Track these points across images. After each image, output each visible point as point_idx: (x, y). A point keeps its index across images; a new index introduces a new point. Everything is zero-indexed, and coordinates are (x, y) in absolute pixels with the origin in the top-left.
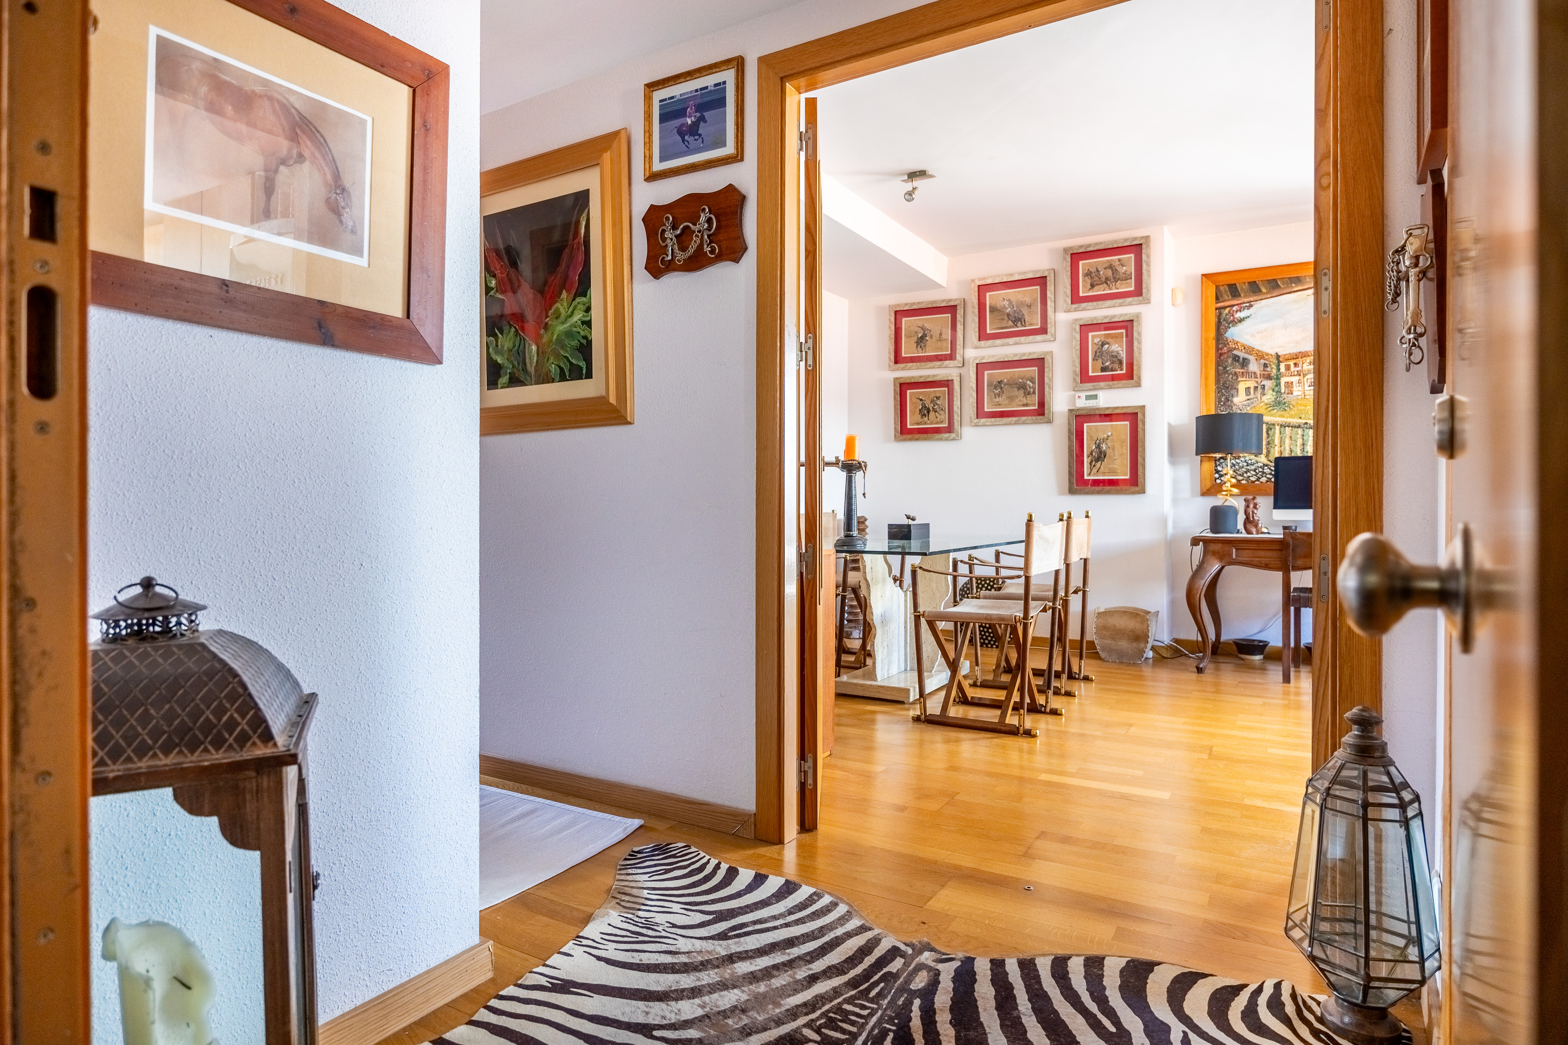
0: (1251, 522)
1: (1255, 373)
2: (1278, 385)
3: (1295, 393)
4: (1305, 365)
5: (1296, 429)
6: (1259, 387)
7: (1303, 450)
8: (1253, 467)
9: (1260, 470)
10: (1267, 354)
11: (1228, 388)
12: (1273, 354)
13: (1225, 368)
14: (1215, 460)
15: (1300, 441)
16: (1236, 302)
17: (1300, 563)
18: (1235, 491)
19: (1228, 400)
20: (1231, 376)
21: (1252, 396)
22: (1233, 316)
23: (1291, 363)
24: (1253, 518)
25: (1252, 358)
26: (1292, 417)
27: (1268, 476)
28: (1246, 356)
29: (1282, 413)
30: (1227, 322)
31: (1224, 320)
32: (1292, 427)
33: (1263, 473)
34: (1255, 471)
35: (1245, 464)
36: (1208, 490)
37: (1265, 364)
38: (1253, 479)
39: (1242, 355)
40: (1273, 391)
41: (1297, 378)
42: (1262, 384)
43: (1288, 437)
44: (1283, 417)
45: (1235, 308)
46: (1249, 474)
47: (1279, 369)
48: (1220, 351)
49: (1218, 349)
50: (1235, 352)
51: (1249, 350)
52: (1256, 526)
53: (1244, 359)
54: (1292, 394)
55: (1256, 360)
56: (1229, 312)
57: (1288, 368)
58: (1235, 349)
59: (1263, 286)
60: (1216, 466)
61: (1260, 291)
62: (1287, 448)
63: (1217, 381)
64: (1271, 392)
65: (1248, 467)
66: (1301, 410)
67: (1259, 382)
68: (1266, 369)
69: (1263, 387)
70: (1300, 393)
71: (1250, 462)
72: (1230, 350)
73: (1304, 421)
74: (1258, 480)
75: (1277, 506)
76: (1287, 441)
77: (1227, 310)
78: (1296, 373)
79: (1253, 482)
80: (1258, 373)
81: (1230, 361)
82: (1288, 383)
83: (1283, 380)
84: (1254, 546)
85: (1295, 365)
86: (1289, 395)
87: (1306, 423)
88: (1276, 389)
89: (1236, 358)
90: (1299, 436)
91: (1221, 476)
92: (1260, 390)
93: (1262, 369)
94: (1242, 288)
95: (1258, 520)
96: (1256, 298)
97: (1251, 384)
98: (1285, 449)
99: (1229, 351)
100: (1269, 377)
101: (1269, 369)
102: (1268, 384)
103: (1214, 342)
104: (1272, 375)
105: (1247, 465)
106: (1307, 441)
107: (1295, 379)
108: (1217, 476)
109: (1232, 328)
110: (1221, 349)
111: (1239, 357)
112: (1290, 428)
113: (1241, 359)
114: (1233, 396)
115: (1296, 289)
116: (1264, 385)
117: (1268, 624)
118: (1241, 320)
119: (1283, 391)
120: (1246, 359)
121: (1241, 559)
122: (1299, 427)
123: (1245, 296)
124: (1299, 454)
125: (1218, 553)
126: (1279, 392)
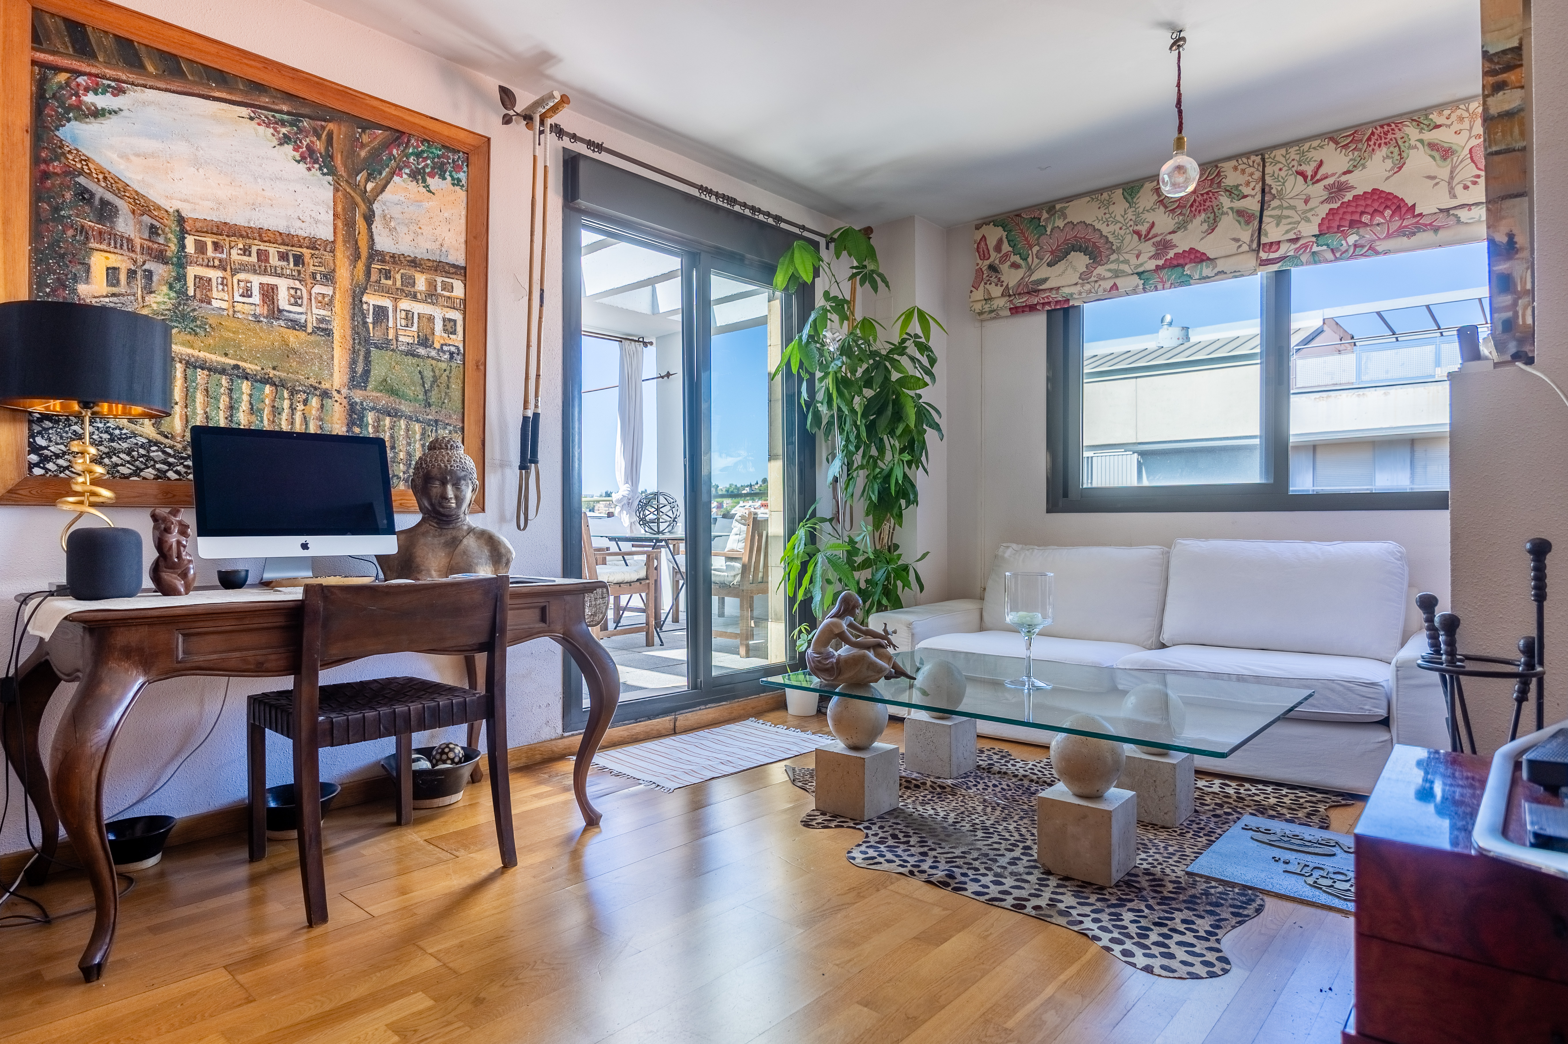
0: (173, 567)
1: (129, 240)
2: (181, 278)
3: (215, 304)
4: (234, 252)
5: (218, 376)
6: (140, 273)
7: (230, 418)
8: (125, 445)
9: (142, 451)
10: (159, 208)
11: (62, 256)
12: (171, 210)
13: (57, 209)
14: (31, 422)
15: (224, 401)
16: (85, 68)
17: (335, 651)
18: (106, 494)
19: (65, 287)
20: (70, 233)
21: (123, 288)
22: (77, 95)
23: (209, 240)
24: (179, 556)
25: (123, 206)
26: (209, 349)
27: (158, 466)
28: (109, 197)
29: (189, 337)
30: (62, 105)
31: (54, 96)
32: (210, 370)
33: (149, 458)
34: (129, 454)
35: (106, 436)
36: (10, 491)
37: (152, 226)
38: (124, 470)
39: (99, 191)
40: (171, 288)
41: (220, 274)
42: (146, 267)
43: (201, 388)
44: (192, 347)
45: (81, 80)
46: (115, 459)
47: (183, 247)
48: (43, 167)
49: (36, 160)
50: (82, 180)
51: (120, 188)
52: (184, 575)
53: (104, 203)
54: (209, 303)
55: (133, 212)
56: (68, 83)
57: (201, 248)
58: (81, 173)
59: (150, 58)
60: (32, 435)
61: (142, 67)
62: (200, 411)
63: (36, 235)
64: (165, 289)
65: (114, 444)
66: (227, 340)
67: (140, 260)
68: (154, 238)
69: (149, 275)
70: (224, 305)
71: (117, 432)
72: (70, 173)
73: (233, 362)
74: (137, 472)
75: (205, 530)
76: (200, 397)
77: (62, 77)
78: (217, 263)
79: (126, 477)
80: (138, 242)
81: (68, 195)
82: (201, 278)
83: (192, 271)
84: (227, 625)
85: (216, 246)
86: (204, 305)
87: (236, 367)
88: (178, 286)
89: (84, 195)
90: (222, 390)
91: (45, 459)
92: (140, 281)
93: (146, 236)
94: (100, 43)
95: (190, 561)
96: (132, 77)
97: (121, 262)
98: (194, 413)
99: (66, 173)
100: (161, 257)
101: (161, 240)
102: (160, 271)
103: (27, 138)
104: (169, 254)
105: (112, 440)
106: (239, 401)
107: (214, 275)
108: (34, 458)
109: (73, 123)
110: (46, 162)
111: (92, 195)
112: (206, 372)
113: (97, 202)
114: (75, 279)
115: (217, 94)
116: (150, 273)
117: (159, 779)
118: (97, 114)
119: (191, 293)
120: (108, 203)
121: (199, 659)
122: (223, 371)
123: (107, 64)
124: (222, 423)
125: (140, 651)
126: (182, 292)
